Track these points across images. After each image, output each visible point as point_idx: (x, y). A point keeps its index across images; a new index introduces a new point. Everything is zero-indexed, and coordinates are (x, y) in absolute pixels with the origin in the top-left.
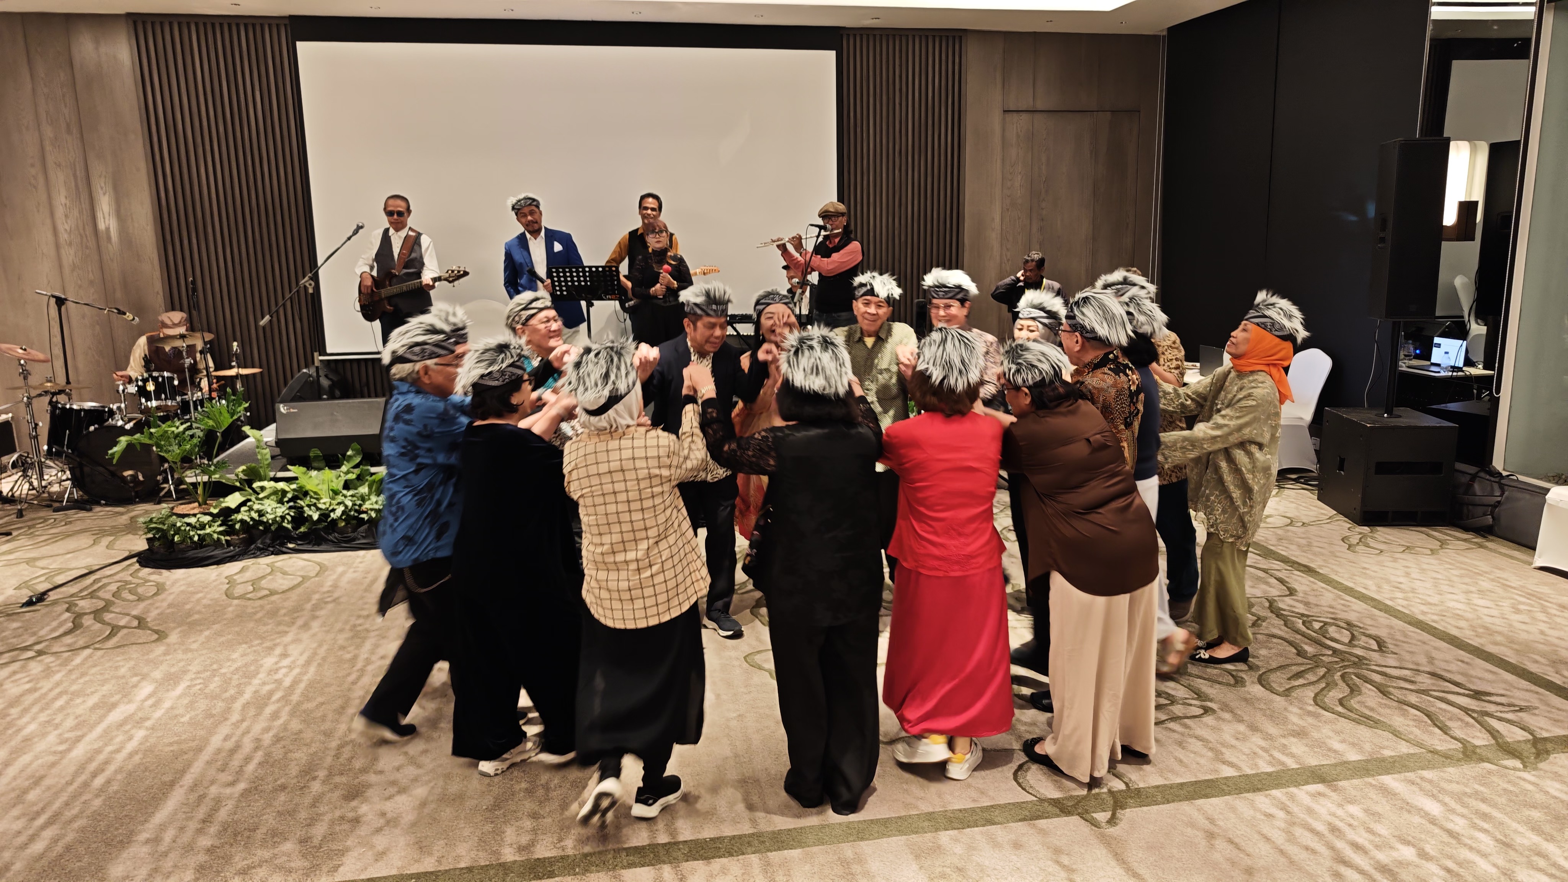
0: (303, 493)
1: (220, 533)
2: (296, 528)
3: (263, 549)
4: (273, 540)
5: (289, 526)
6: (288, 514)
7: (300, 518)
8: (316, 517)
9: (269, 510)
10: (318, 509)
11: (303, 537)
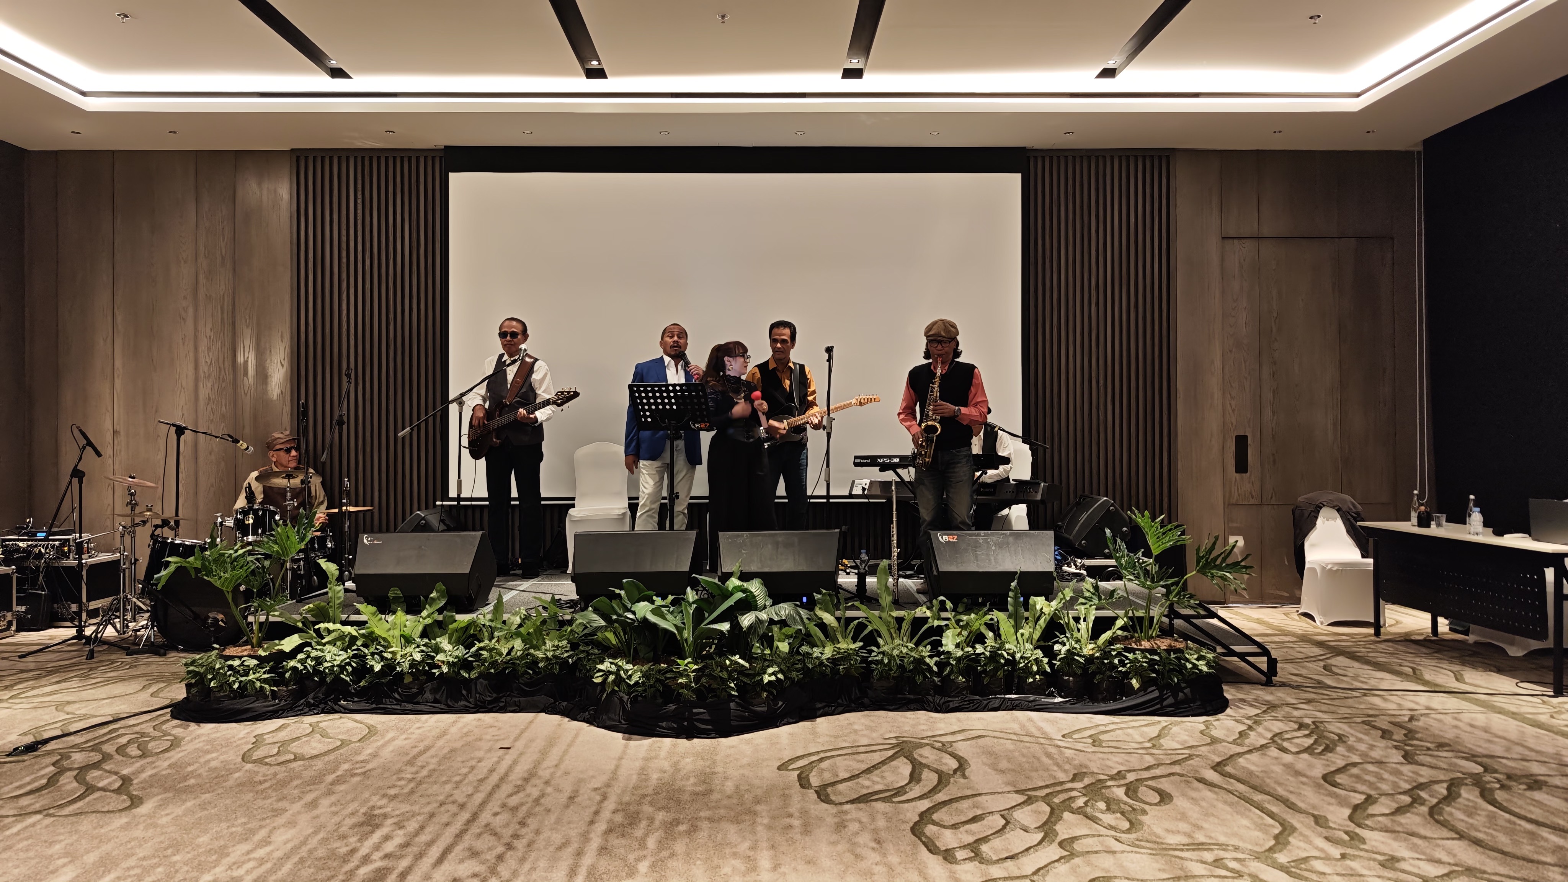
0: (371, 639)
1: (265, 681)
2: (356, 681)
3: (313, 705)
4: (327, 695)
5: (348, 679)
6: (349, 664)
7: (362, 670)
8: (377, 668)
9: (328, 658)
10: (383, 658)
11: (362, 694)
